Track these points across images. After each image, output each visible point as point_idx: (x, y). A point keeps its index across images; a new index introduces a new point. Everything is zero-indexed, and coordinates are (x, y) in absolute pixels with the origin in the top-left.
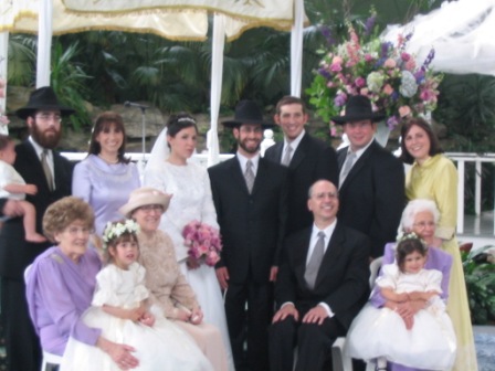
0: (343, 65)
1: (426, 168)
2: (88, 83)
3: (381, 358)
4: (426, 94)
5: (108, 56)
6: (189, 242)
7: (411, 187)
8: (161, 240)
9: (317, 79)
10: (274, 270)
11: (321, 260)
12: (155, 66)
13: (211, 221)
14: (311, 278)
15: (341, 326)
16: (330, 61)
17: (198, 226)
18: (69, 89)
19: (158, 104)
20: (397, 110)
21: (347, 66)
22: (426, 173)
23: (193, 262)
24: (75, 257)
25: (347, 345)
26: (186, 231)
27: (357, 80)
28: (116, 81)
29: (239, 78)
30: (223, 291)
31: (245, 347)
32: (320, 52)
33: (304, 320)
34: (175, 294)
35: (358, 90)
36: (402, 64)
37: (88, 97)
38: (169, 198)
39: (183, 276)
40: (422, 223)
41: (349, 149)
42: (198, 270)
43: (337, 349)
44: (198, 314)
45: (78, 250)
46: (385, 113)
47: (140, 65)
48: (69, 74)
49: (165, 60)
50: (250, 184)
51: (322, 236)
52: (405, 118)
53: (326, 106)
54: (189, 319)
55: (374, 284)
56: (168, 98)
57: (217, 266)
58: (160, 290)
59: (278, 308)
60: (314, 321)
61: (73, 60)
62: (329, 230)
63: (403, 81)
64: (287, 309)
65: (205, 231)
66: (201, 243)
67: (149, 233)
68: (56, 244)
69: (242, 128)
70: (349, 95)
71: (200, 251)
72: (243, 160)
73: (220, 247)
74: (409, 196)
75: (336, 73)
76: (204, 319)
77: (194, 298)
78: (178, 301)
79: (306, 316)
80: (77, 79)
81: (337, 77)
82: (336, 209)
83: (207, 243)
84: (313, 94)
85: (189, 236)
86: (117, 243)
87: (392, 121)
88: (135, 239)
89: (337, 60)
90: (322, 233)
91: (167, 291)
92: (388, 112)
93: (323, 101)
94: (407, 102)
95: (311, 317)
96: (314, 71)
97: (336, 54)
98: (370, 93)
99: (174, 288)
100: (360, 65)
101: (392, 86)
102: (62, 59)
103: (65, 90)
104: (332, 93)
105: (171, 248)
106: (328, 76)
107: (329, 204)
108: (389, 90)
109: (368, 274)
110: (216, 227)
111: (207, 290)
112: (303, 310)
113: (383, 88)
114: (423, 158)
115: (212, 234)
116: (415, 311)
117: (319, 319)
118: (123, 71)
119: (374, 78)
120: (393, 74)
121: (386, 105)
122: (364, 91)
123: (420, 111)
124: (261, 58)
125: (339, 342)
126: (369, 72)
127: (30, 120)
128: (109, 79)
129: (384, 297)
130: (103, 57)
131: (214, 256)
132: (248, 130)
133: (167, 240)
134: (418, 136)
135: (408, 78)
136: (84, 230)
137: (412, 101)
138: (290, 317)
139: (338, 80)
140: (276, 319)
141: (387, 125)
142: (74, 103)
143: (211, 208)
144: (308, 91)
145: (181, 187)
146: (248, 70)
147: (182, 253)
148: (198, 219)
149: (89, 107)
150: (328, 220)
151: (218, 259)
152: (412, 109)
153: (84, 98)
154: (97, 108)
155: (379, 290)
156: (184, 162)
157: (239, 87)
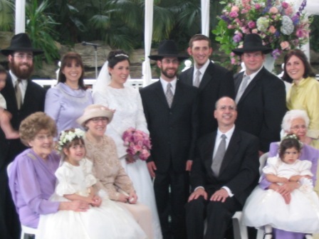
0: (239, 12)
1: (300, 87)
2: (57, 28)
3: (268, 225)
4: (300, 33)
5: (71, 8)
6: (127, 143)
7: (290, 101)
8: (107, 143)
9: (220, 23)
10: (189, 163)
11: (223, 155)
12: (107, 15)
13: (143, 128)
14: (216, 168)
15: (238, 203)
16: (229, 10)
17: (133, 132)
18: (43, 33)
19: (109, 43)
20: (279, 44)
21: (242, 13)
22: (301, 90)
23: (130, 157)
24: (44, 156)
25: (243, 216)
26: (125, 136)
27: (249, 23)
28: (78, 26)
29: (168, 22)
30: (152, 179)
31: (170, 219)
32: (222, 3)
33: (211, 199)
34: (117, 182)
35: (250, 30)
36: (283, 10)
37: (58, 38)
38: (113, 112)
39: (123, 169)
40: (297, 127)
41: (245, 74)
42: (134, 164)
43: (236, 219)
44: (133, 197)
45: (46, 151)
46: (270, 46)
47: (96, 14)
48: (43, 21)
49: (114, 10)
50: (170, 100)
51: (224, 137)
52: (285, 50)
53: (227, 43)
54: (127, 201)
55: (262, 172)
56: (116, 38)
57: (148, 161)
58: (106, 179)
59: (193, 191)
60: (219, 200)
61: (45, 11)
62: (229, 133)
63: (283, 23)
64: (199, 191)
65: (139, 135)
66: (136, 144)
67: (98, 138)
68: (30, 147)
69: (164, 60)
70: (244, 34)
71: (135, 149)
72: (165, 83)
73: (150, 147)
74: (289, 108)
75: (234, 18)
76: (139, 200)
77: (131, 185)
78: (119, 188)
79: (213, 197)
80: (49, 25)
81: (235, 21)
82: (234, 118)
83: (140, 143)
84: (217, 34)
85: (127, 138)
86: (70, 146)
87: (276, 52)
88: (83, 143)
89: (234, 9)
90: (224, 135)
91: (112, 180)
92: (273, 46)
93: (225, 39)
94: (286, 38)
95: (216, 197)
96: (218, 17)
97: (234, 4)
98: (259, 32)
99: (116, 178)
100: (252, 12)
101: (275, 27)
102: (37, 11)
103: (40, 34)
104: (231, 33)
105: (114, 148)
106: (228, 20)
107: (228, 114)
108: (273, 30)
109: (258, 164)
110: (147, 132)
111: (140, 179)
112: (210, 192)
113: (268, 28)
114: (298, 79)
115: (144, 137)
116: (291, 190)
117: (222, 199)
118: (83, 19)
119: (262, 22)
120: (276, 18)
121: (271, 41)
122: (254, 31)
123: (296, 45)
124: (184, 6)
125: (237, 215)
126: (258, 17)
127: (10, 57)
128: (73, 24)
129: (269, 181)
130: (68, 9)
131: (146, 153)
132: (168, 62)
133: (111, 143)
134: (296, 63)
135: (287, 21)
136: (48, 136)
137: (290, 38)
138: (201, 197)
139: (235, 23)
140: (191, 198)
141: (272, 56)
142: (46, 42)
143: (142, 119)
144: (214, 32)
145: (120, 104)
146: (175, 16)
147: (122, 151)
148: (134, 126)
149: (58, 45)
150: (228, 126)
151: (149, 155)
152: (290, 43)
153: (55, 39)
154: (64, 46)
155: (265, 177)
156: (121, 86)
157: (169, 28)
